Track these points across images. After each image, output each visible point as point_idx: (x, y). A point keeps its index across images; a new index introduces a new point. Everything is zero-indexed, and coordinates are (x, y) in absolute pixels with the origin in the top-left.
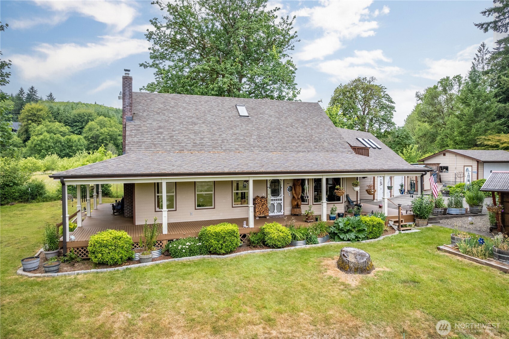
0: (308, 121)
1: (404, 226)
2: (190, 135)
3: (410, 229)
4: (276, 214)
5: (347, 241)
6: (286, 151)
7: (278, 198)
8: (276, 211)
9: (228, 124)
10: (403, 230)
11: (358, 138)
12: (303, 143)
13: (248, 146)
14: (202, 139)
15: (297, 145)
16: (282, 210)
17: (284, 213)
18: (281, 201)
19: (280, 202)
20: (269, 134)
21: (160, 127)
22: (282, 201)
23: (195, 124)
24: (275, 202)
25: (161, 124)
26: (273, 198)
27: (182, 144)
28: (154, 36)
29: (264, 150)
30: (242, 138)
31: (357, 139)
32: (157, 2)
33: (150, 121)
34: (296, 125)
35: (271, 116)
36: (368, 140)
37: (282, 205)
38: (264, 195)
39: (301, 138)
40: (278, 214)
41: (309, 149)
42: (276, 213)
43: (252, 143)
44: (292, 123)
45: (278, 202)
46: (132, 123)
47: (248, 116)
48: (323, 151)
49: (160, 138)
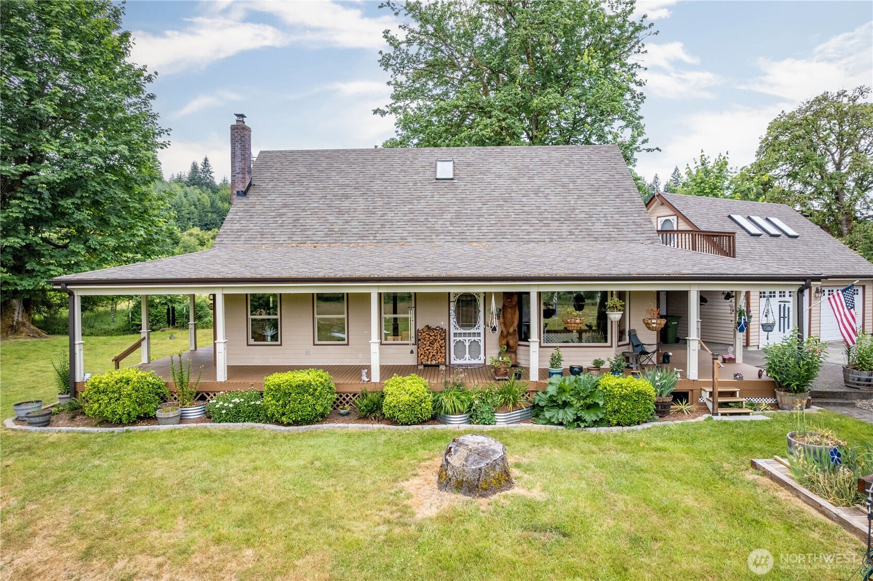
0: (579, 181)
1: (733, 404)
2: (329, 217)
3: (748, 414)
4: (467, 362)
5: (556, 425)
6: (503, 240)
7: (472, 331)
8: (467, 356)
9: (406, 195)
10: (722, 414)
11: (732, 215)
12: (547, 225)
13: (427, 232)
14: (347, 222)
15: (531, 229)
16: (482, 356)
17: (485, 360)
18: (479, 338)
19: (476, 338)
20: (480, 209)
21: (285, 206)
22: (482, 338)
23: (347, 197)
24: (467, 339)
25: (290, 200)
26: (462, 331)
27: (308, 233)
28: (392, 62)
29: (455, 240)
30: (422, 219)
31: (729, 216)
32: (388, 3)
33: (273, 197)
34: (547, 191)
35: (499, 176)
36: (767, 219)
37: (482, 344)
38: (443, 324)
39: (546, 215)
40: (473, 362)
41: (554, 237)
42: (467, 360)
43: (438, 227)
44: (539, 187)
45: (473, 339)
46: (245, 200)
47: (452, 179)
48: (587, 239)
49: (276, 222)
